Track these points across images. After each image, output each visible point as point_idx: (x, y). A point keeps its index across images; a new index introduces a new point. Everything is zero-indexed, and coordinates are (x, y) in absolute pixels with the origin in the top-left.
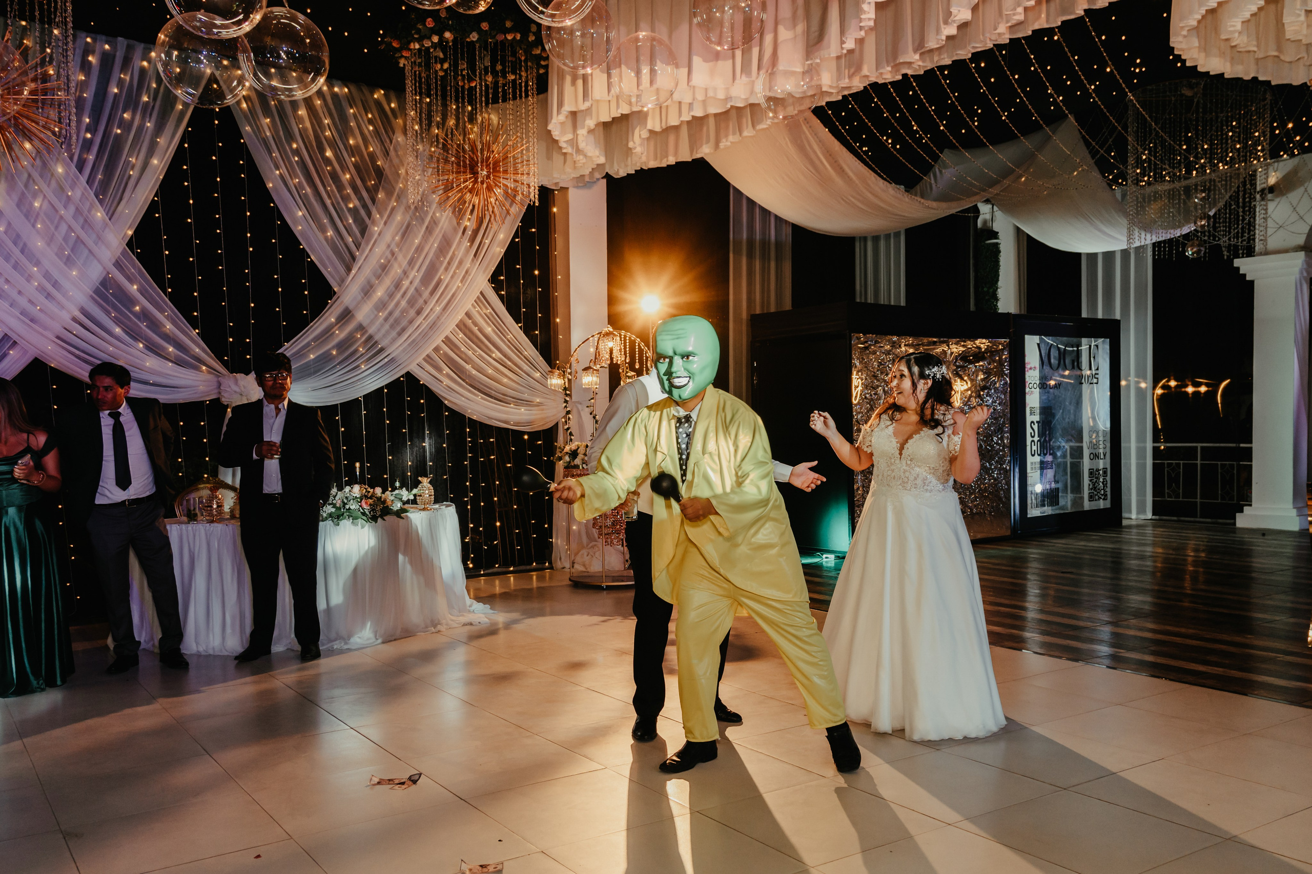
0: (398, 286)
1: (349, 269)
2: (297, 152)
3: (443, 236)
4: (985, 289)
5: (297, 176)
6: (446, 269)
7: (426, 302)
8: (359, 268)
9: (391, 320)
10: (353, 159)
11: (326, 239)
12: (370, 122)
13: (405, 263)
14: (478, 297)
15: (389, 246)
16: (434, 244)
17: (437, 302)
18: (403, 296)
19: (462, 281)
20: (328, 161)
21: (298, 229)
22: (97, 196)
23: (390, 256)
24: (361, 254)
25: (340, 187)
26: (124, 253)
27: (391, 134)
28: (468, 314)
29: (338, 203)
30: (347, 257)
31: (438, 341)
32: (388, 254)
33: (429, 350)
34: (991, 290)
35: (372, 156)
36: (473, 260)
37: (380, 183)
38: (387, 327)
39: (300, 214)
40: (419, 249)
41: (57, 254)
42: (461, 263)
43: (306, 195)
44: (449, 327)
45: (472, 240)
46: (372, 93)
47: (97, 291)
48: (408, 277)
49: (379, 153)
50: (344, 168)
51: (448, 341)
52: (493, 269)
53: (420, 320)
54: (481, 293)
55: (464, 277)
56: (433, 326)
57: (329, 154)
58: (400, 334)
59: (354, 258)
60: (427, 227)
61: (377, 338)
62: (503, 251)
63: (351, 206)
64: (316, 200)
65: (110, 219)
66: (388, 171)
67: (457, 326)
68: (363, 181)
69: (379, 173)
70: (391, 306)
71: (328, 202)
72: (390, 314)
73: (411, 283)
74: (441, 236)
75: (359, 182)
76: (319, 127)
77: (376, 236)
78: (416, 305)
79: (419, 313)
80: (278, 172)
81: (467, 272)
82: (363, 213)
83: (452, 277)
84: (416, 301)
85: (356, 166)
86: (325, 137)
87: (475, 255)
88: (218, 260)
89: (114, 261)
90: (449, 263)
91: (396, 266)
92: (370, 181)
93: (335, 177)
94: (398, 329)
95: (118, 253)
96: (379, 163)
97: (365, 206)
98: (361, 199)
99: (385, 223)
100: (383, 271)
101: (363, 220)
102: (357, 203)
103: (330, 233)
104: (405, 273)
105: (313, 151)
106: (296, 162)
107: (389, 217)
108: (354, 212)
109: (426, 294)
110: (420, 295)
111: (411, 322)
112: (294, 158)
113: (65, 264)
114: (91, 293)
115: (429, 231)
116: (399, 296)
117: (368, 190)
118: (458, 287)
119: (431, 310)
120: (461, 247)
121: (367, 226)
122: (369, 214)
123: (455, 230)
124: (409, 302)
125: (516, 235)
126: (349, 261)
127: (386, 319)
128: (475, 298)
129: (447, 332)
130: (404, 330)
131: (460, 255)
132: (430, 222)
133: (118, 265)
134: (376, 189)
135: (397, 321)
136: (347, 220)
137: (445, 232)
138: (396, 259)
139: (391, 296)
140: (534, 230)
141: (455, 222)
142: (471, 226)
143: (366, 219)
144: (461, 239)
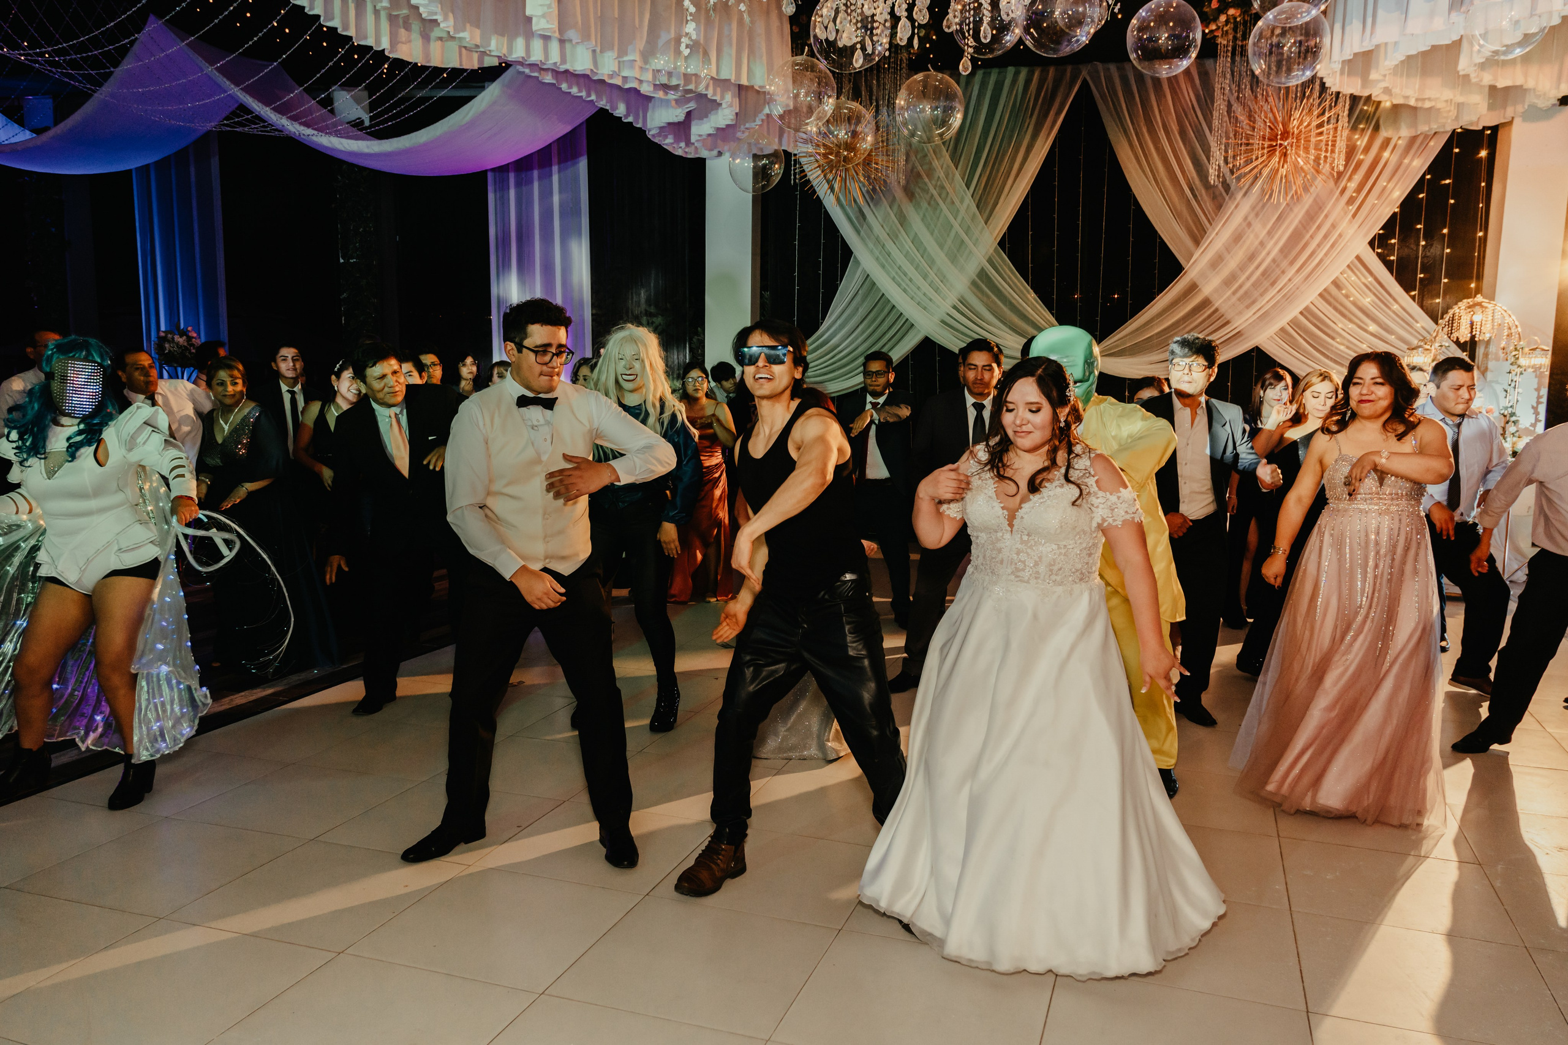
0: (1252, 257)
1: (1198, 245)
3: (1315, 200)
6: (1314, 235)
7: (1283, 272)
8: (1211, 241)
9: (1241, 292)
13: (1263, 234)
14: (1352, 262)
15: (1246, 218)
16: (1301, 211)
17: (1297, 271)
18: (1257, 267)
19: (1333, 246)
22: (978, 207)
24: (1214, 229)
26: (995, 250)
28: (1336, 283)
30: (1198, 232)
31: (1293, 312)
32: (1244, 225)
33: (1283, 321)
36: (1350, 222)
38: (1234, 299)
40: (1282, 217)
41: (946, 255)
42: (1334, 226)
44: (1310, 297)
45: (1351, 201)
47: (974, 283)
48: (1264, 248)
51: (1306, 312)
52: (1376, 231)
53: (1273, 292)
54: (1358, 258)
55: (1335, 243)
56: (1289, 298)
58: (1248, 307)
59: (1205, 232)
61: (1222, 310)
62: (1394, 210)
65: (986, 224)
67: (1320, 295)
70: (1243, 278)
72: (1240, 287)
73: (1268, 254)
77: (1232, 209)
78: (1269, 277)
79: (1273, 284)
81: (1340, 235)
83: (1319, 245)
84: (1273, 271)
87: (1354, 216)
89: (987, 257)
90: (1318, 229)
91: (1252, 236)
94: (1249, 301)
95: (991, 251)
100: (1237, 242)
101: (1220, 195)
103: (1184, 215)
104: (1262, 244)
109: (1284, 264)
110: (1278, 266)
111: (1262, 295)
113: (952, 263)
114: (969, 284)
116: (1252, 267)
118: (1326, 255)
119: (1290, 280)
120: (1337, 209)
121: (1223, 203)
122: (1227, 187)
123: (1331, 192)
124: (1263, 274)
125: (1417, 190)
126: (1198, 235)
127: (1234, 293)
128: (1348, 262)
129: (1307, 303)
130: (1254, 302)
131: (1333, 218)
133: (990, 261)
135: (1246, 293)
136: (1203, 200)
137: (1318, 195)
138: (1253, 230)
139: (1242, 268)
140: (1447, 181)
141: (1331, 183)
142: (1352, 185)
143: (1224, 194)
144: (1337, 200)
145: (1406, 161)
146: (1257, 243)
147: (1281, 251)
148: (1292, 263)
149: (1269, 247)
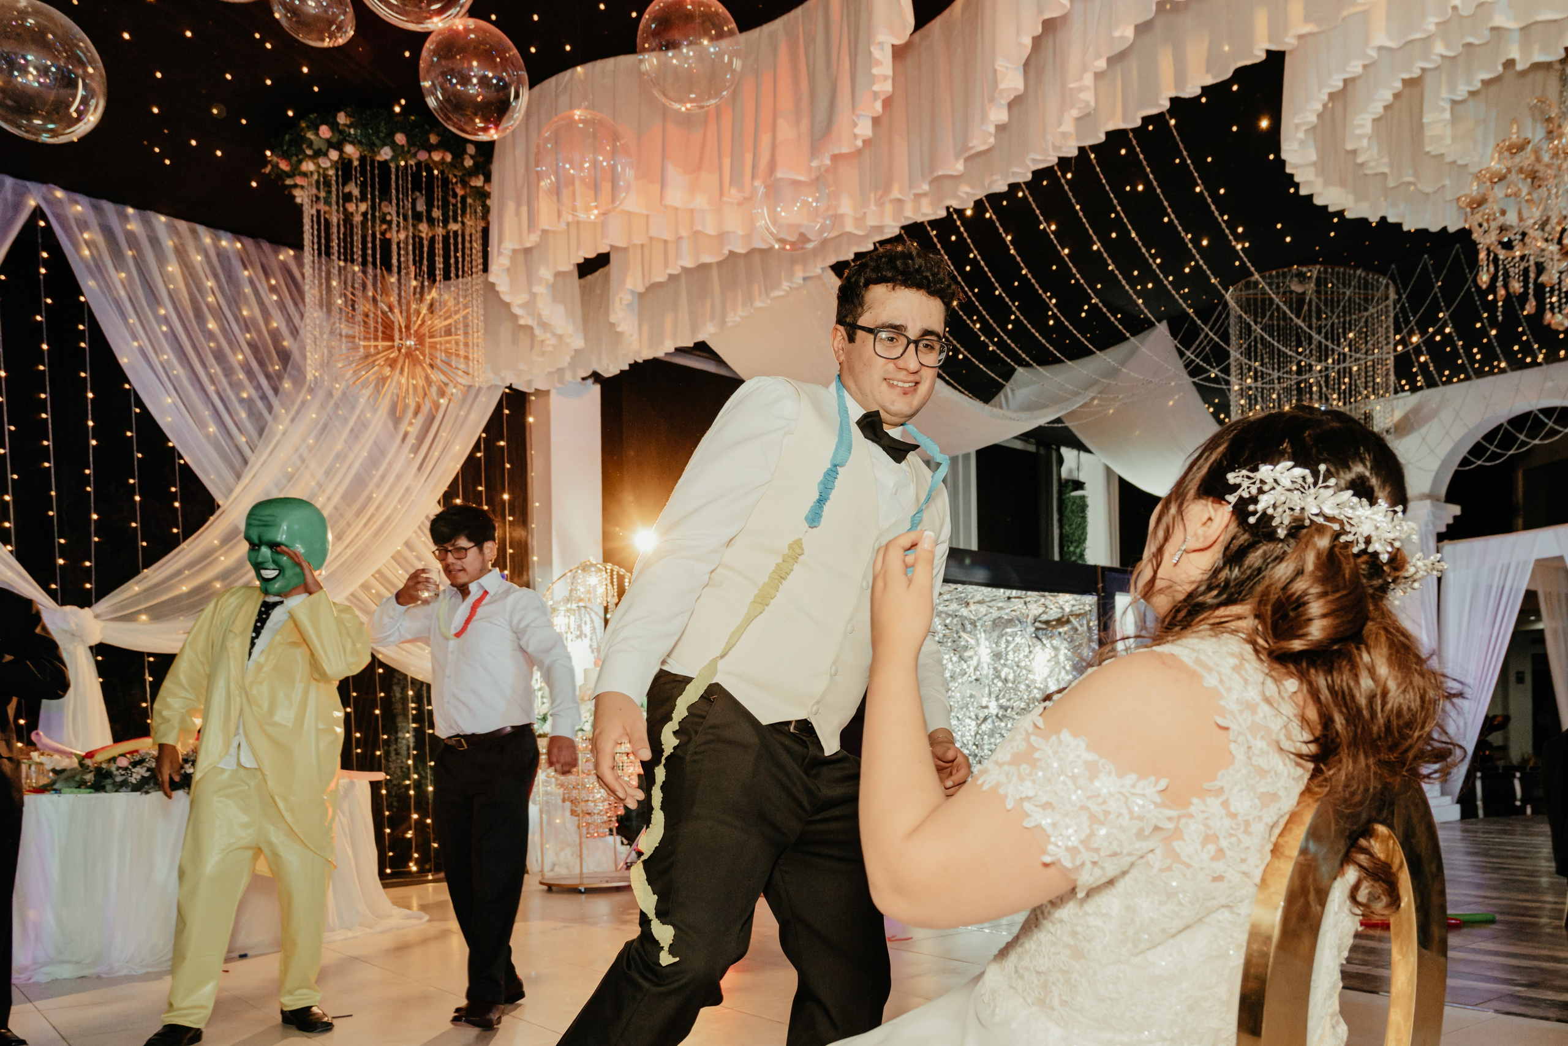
1: (239, 476)
2: (166, 320)
3: (375, 442)
4: (1072, 549)
5: (164, 352)
6: (378, 485)
7: (349, 525)
8: (254, 476)
10: (248, 336)
11: (208, 436)
12: (273, 289)
13: (320, 474)
15: (297, 450)
16: (362, 452)
17: (365, 525)
19: (400, 501)
20: (210, 336)
21: (165, 421)
23: (299, 462)
24: (257, 458)
25: (228, 371)
27: (301, 306)
29: (224, 390)
30: (237, 462)
32: (296, 460)
34: (1078, 551)
35: (275, 335)
36: (416, 475)
37: (285, 369)
39: (169, 400)
40: (341, 457)
42: (399, 477)
43: (176, 376)
44: (383, 557)
45: (416, 449)
46: (277, 253)
48: (324, 491)
49: (285, 331)
50: (233, 344)
52: (445, 488)
55: (403, 496)
57: (211, 325)
59: (246, 462)
60: (352, 430)
62: (459, 466)
63: (245, 395)
64: (193, 385)
66: (296, 354)
67: (394, 558)
68: (261, 363)
69: (285, 357)
71: (211, 389)
73: (329, 499)
74: (370, 442)
75: (255, 365)
76: (198, 290)
77: (278, 436)
80: (136, 344)
81: (407, 490)
82: (260, 404)
83: (386, 496)
85: (252, 345)
86: (208, 305)
87: (419, 469)
88: (44, 454)
90: (383, 477)
92: (273, 365)
93: (219, 356)
96: (285, 343)
97: (264, 397)
98: (258, 387)
99: (293, 420)
100: (289, 480)
101: (261, 414)
102: (253, 392)
103: (212, 429)
104: (320, 485)
105: (190, 321)
106: (164, 334)
107: (298, 412)
108: (249, 404)
109: (350, 514)
110: (342, 516)
112: (160, 328)
115: (355, 435)
117: (268, 376)
118: (395, 508)
119: (357, 536)
120: (400, 458)
121: (266, 423)
122: (270, 408)
123: (392, 437)
125: (477, 447)
126: (239, 465)
128: (419, 523)
129: (380, 564)
131: (398, 467)
132: (356, 423)
134: (280, 377)
136: (237, 414)
137: (377, 438)
138: (307, 467)
140: (502, 443)
141: (391, 426)
142: (414, 431)
143: (266, 413)
144: (400, 447)
145: (462, 413)
146: (313, 484)
147: (344, 497)
148: (358, 514)
149: (330, 489)
